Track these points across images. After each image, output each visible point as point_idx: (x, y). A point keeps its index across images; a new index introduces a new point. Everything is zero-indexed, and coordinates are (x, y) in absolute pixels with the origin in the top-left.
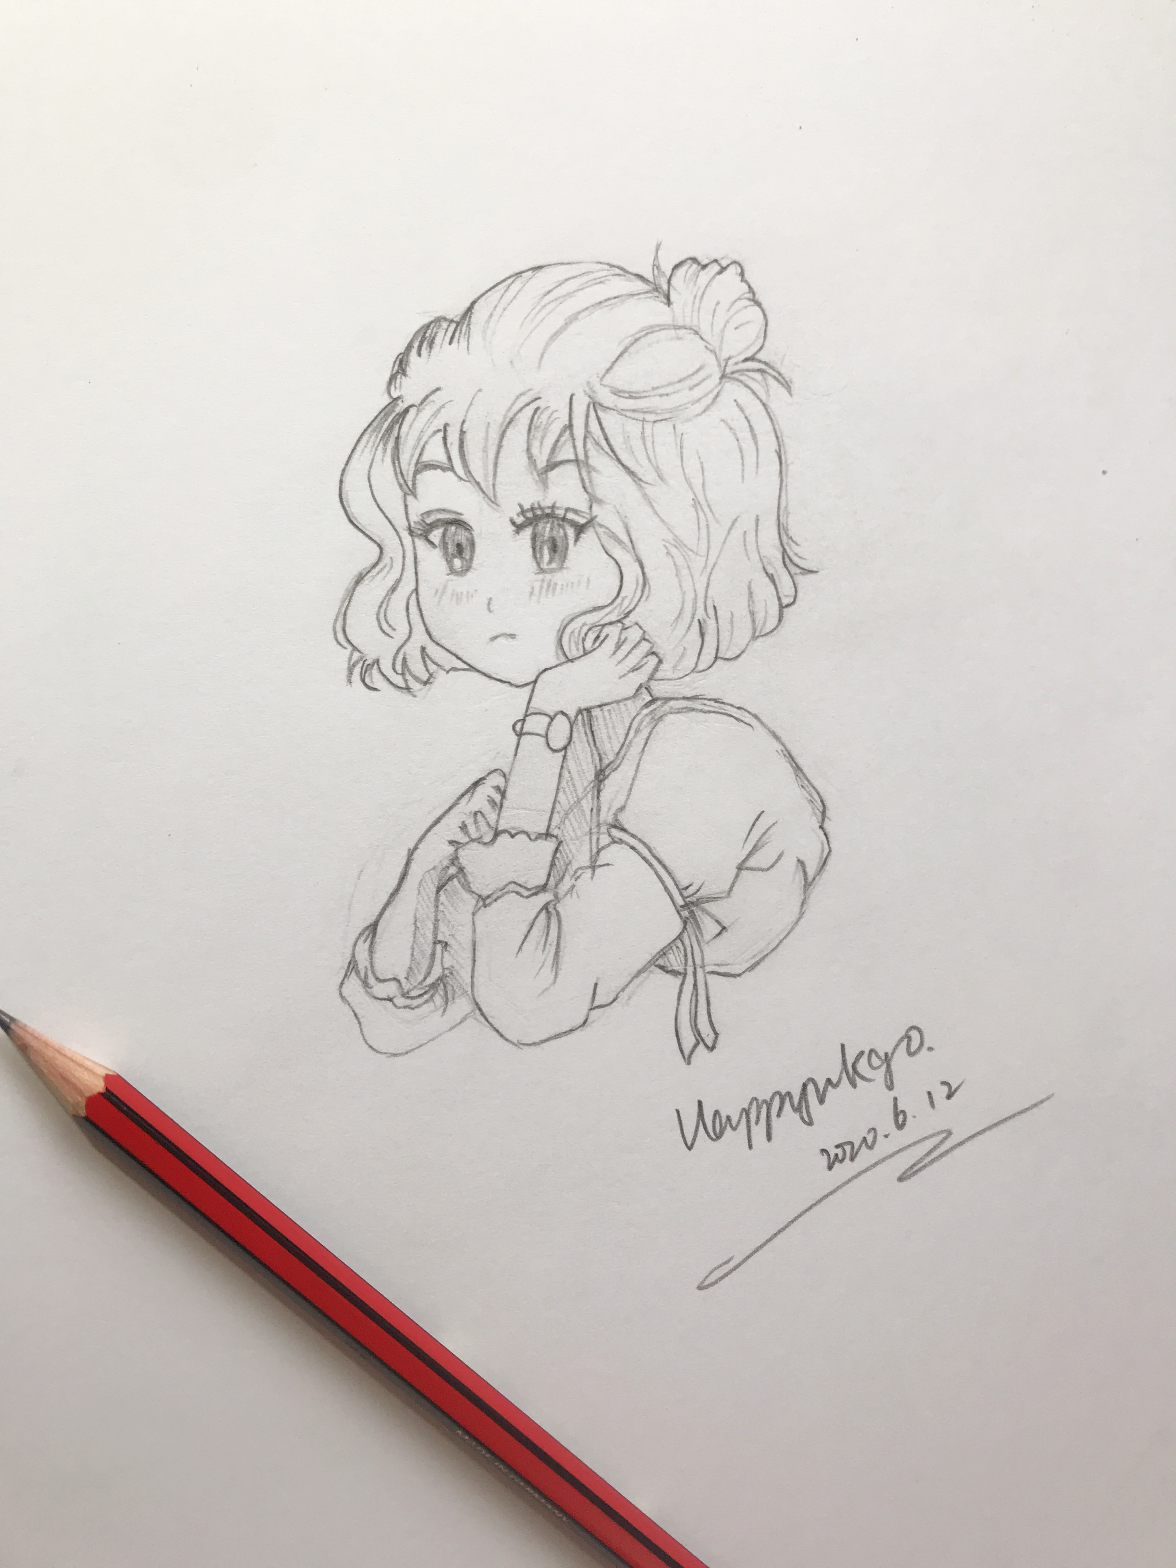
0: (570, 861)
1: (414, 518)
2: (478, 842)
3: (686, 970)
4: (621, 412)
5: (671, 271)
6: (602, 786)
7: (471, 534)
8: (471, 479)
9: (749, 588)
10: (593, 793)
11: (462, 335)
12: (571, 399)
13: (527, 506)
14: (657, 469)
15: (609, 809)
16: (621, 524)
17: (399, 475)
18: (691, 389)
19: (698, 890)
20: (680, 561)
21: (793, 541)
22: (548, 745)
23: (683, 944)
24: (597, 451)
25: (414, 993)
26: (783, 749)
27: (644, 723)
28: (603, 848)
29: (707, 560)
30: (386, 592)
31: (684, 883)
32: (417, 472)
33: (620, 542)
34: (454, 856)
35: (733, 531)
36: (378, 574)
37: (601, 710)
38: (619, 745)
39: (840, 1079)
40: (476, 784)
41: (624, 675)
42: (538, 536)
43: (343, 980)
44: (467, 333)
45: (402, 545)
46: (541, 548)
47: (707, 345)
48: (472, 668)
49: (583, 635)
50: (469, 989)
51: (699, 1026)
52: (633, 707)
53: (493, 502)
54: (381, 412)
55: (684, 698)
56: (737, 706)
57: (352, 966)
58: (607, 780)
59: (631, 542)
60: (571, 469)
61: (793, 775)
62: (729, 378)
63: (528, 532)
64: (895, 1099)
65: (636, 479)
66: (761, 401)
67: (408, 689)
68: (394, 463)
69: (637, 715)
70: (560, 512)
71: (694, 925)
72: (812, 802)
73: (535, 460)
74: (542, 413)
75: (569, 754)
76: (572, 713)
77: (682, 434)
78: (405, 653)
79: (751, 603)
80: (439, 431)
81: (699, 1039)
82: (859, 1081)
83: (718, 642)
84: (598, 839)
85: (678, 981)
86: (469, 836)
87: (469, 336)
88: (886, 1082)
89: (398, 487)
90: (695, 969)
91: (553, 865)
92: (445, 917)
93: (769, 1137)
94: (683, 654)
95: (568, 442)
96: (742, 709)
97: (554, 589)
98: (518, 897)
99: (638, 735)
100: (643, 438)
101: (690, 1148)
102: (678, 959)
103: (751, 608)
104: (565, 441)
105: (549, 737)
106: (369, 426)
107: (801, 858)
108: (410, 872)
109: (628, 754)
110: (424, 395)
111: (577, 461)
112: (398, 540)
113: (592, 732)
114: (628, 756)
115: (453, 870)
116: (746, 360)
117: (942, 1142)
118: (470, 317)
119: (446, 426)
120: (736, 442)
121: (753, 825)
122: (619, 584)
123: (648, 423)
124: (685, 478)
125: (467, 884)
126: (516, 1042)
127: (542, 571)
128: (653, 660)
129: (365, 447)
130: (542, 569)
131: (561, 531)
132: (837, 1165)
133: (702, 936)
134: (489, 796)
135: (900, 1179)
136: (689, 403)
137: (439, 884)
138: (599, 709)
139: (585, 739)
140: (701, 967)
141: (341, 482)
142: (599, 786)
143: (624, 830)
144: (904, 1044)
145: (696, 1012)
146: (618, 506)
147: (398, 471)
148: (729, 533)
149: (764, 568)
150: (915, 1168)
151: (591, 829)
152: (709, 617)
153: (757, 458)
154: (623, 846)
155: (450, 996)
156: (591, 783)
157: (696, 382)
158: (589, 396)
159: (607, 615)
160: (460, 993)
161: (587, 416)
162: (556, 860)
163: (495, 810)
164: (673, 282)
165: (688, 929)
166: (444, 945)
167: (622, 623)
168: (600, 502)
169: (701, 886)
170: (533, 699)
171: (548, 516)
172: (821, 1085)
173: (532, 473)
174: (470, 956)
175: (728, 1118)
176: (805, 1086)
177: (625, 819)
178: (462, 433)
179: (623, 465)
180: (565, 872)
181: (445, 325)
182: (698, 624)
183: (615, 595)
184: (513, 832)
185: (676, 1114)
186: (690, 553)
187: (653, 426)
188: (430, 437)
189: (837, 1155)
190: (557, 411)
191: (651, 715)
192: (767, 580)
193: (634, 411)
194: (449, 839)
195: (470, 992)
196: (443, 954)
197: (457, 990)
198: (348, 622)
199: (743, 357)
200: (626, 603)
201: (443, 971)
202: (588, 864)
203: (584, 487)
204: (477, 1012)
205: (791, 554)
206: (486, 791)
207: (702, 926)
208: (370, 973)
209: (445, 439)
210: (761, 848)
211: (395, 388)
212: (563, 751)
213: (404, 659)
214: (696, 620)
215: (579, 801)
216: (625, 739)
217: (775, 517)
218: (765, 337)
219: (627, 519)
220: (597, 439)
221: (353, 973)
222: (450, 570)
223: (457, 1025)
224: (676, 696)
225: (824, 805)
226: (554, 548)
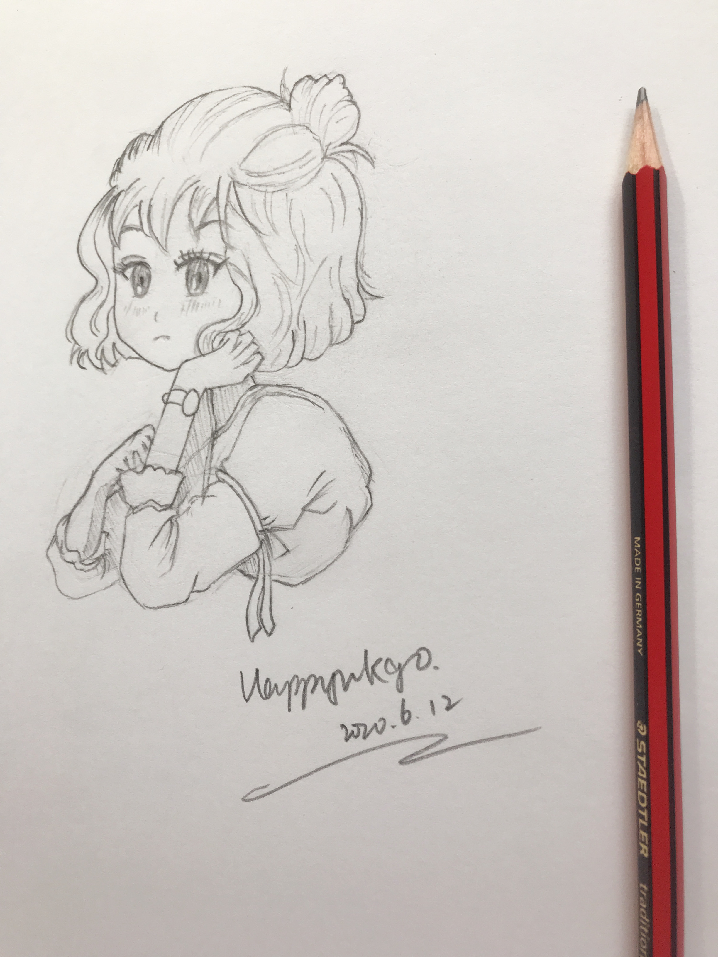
0: (189, 491)
1: (117, 261)
2: (134, 471)
3: (258, 576)
4: (251, 187)
5: (293, 86)
6: (215, 442)
7: (150, 271)
8: (153, 236)
9: (331, 309)
10: (209, 446)
11: (155, 143)
12: (219, 180)
13: (185, 252)
14: (272, 225)
15: (218, 458)
16: (245, 263)
17: (111, 235)
18: (300, 168)
19: (273, 522)
20: (283, 288)
21: (366, 274)
22: (183, 411)
23: (258, 558)
24: (233, 214)
25: (87, 562)
26: (344, 426)
27: (248, 401)
28: (211, 484)
29: (302, 288)
30: (97, 308)
31: (263, 515)
32: (122, 232)
33: (243, 275)
34: (119, 478)
35: (322, 268)
36: (94, 296)
37: (220, 390)
38: (229, 416)
39: (361, 675)
40: (136, 433)
41: (238, 367)
42: (191, 271)
43: (49, 546)
44: (158, 142)
45: (109, 278)
46: (192, 279)
47: (315, 136)
48: (141, 358)
49: (213, 338)
50: (118, 565)
51: (262, 617)
52: (241, 390)
53: (164, 250)
54: (104, 196)
55: (277, 386)
56: (314, 393)
57: (55, 539)
58: (219, 438)
59: (251, 275)
60: (215, 227)
61: (350, 447)
62: (329, 158)
63: (184, 269)
64: (403, 700)
65: (258, 232)
66: (351, 173)
67: (102, 369)
68: (109, 227)
69: (244, 395)
70: (206, 256)
71: (267, 546)
72: (362, 468)
73: (193, 222)
74: (200, 190)
75: (196, 419)
76: (200, 391)
77: (292, 200)
78: (103, 346)
79: (331, 319)
80: (137, 206)
81: (262, 626)
82: (375, 680)
83: (305, 347)
84: (209, 478)
85: (252, 582)
86: (129, 467)
87: (159, 144)
88: (397, 685)
89: (110, 242)
90: (264, 576)
91: (178, 492)
92: (109, 517)
93: (304, 706)
94: (279, 354)
95: (215, 209)
96: (317, 396)
97: (198, 307)
98: (154, 510)
99: (243, 409)
100: (265, 204)
101: (247, 701)
102: (254, 567)
103: (331, 323)
104: (213, 209)
105: (184, 405)
106: (97, 206)
107: (349, 508)
108: (92, 486)
109: (234, 421)
110: (130, 184)
111: (220, 220)
112: (107, 276)
113: (213, 405)
114: (235, 423)
115: (117, 487)
116: (342, 144)
117: (439, 742)
118: (161, 132)
119: (141, 202)
120: (330, 203)
121: (317, 480)
122: (239, 304)
123: (269, 193)
124: (292, 230)
125: (124, 498)
126: (142, 605)
127: (191, 294)
128: (258, 358)
129: (94, 218)
130: (190, 293)
131: (206, 268)
132: (352, 739)
133: (272, 554)
134: (143, 442)
135: (401, 762)
136: (298, 178)
137: (108, 494)
138: (218, 389)
139: (207, 408)
140: (268, 576)
141: (79, 240)
142: (213, 442)
143: (227, 473)
144: (414, 661)
145: (262, 607)
146: (243, 250)
147: (111, 232)
148: (319, 268)
149: (343, 294)
150: (414, 757)
151: (205, 471)
152: (299, 329)
153: (345, 215)
154: (225, 484)
155: (107, 567)
156: (208, 439)
157: (305, 163)
158: (231, 177)
159: (230, 325)
160: (113, 567)
161: (229, 191)
162: (180, 489)
163: (145, 451)
164: (293, 94)
165: (263, 548)
166: (107, 534)
167: (239, 331)
168: (232, 248)
169: (275, 519)
170: (177, 380)
171: (198, 258)
172: (346, 678)
173: (190, 230)
174: (121, 544)
175: (276, 686)
176: (334, 675)
177: (227, 466)
178: (150, 206)
179: (249, 223)
180: (185, 498)
181: (145, 138)
182: (291, 333)
183: (236, 311)
184: (155, 467)
185: (240, 675)
186: (290, 283)
187: (272, 195)
188: (131, 210)
189: (353, 732)
190: (209, 188)
191: (253, 396)
192: (344, 303)
193: (260, 185)
194: (117, 467)
195: (118, 567)
196: (105, 540)
197: (111, 564)
198: (74, 326)
199: (340, 143)
200: (243, 317)
201: (105, 551)
202: (200, 494)
203: (223, 239)
204: (122, 580)
205: (364, 284)
206: (141, 438)
207: (272, 547)
208: (64, 546)
209: (140, 211)
210: (321, 497)
211: (114, 180)
212: (193, 416)
213: (103, 350)
214: (290, 331)
215: (199, 451)
216: (234, 411)
217: (355, 257)
218: (358, 127)
219: (249, 259)
220: (234, 206)
221: (55, 543)
222: (135, 294)
223: (109, 587)
224: (271, 383)
225: (371, 471)
226: (200, 280)
